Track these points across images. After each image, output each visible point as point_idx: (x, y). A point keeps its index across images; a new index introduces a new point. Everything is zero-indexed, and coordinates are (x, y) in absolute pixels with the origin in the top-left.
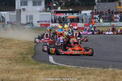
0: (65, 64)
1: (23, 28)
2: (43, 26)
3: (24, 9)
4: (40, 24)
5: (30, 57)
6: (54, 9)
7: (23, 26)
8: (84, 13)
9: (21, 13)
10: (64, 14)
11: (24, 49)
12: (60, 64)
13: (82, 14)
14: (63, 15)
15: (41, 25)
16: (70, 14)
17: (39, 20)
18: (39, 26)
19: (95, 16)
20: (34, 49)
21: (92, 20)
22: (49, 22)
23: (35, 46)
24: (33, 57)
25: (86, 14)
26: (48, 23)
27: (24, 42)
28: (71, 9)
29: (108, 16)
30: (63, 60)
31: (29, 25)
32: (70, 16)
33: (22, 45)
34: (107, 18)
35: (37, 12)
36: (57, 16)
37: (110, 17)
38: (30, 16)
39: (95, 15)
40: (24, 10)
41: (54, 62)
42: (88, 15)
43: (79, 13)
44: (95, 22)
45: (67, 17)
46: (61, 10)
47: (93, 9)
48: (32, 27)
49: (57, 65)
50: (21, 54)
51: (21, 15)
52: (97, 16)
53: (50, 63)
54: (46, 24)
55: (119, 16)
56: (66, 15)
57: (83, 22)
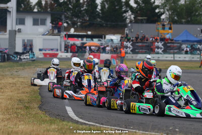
1: (18, 59)
2: (48, 56)
3: (20, 29)
5: (36, 106)
6: (64, 31)
8: (110, 39)
9: (17, 36)
10: (80, 39)
11: (24, 93)
13: (106, 40)
14: (78, 40)
15: (45, 55)
16: (88, 39)
17: (41, 48)
18: (41, 56)
19: (126, 44)
20: (40, 94)
21: (122, 49)
23: (39, 89)
24: (40, 108)
25: (112, 40)
26: (56, 52)
28: (89, 31)
29: (146, 44)
31: (28, 54)
32: (88, 42)
33: (20, 87)
34: (144, 48)
35: (40, 35)
36: (69, 42)
38: (28, 40)
39: (127, 42)
40: (19, 31)
41: (77, 118)
42: (115, 42)
43: (102, 38)
44: (126, 53)
45: (83, 44)
46: (75, 33)
47: (122, 33)
48: (32, 58)
50: (21, 101)
51: (17, 39)
52: (129, 44)
54: (53, 54)
55: (162, 45)
56: (82, 40)
57: (108, 53)
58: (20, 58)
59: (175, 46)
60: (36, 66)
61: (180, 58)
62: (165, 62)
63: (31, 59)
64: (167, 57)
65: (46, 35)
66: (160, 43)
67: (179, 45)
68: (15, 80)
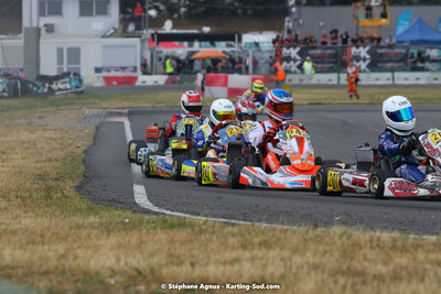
0: (187, 213)
1: (46, 90)
2: (115, 83)
3: (52, 25)
4: (105, 78)
5: (69, 186)
6: (150, 27)
7: (47, 85)
8: (252, 41)
9: (42, 41)
10: (186, 44)
11: (50, 160)
12: (169, 212)
13: (243, 44)
14: (182, 47)
15: (108, 80)
16: (203, 44)
17: (100, 65)
18: (100, 83)
19: (288, 52)
20: (84, 162)
21: (277, 64)
22: (135, 69)
23: (85, 152)
24: (78, 188)
25: (257, 44)
26: (132, 74)
27: (51, 139)
28: (207, 26)
29: (329, 51)
30: (179, 197)
31: (68, 80)
32: (203, 50)
33: (43, 148)
34: (326, 60)
35: (95, 37)
36: (161, 52)
37: (335, 56)
38: (69, 50)
39: (288, 48)
40: (50, 29)
41: (150, 204)
42: (263, 49)
43: (234, 40)
44: (287, 71)
45: (193, 53)
46: (175, 31)
47: (279, 28)
48: (77, 87)
49: (160, 217)
50: (41, 177)
51: (42, 46)
52: (293, 52)
53: (135, 208)
54: (124, 78)
55: (368, 52)
56: (190, 46)
57: (247, 73)
58: (50, 89)
59: (397, 54)
60: (84, 104)
61: (406, 79)
62: (372, 91)
63: (74, 90)
64: (377, 79)
65: (110, 36)
66: (361, 48)
67: (404, 51)
68: (35, 135)
